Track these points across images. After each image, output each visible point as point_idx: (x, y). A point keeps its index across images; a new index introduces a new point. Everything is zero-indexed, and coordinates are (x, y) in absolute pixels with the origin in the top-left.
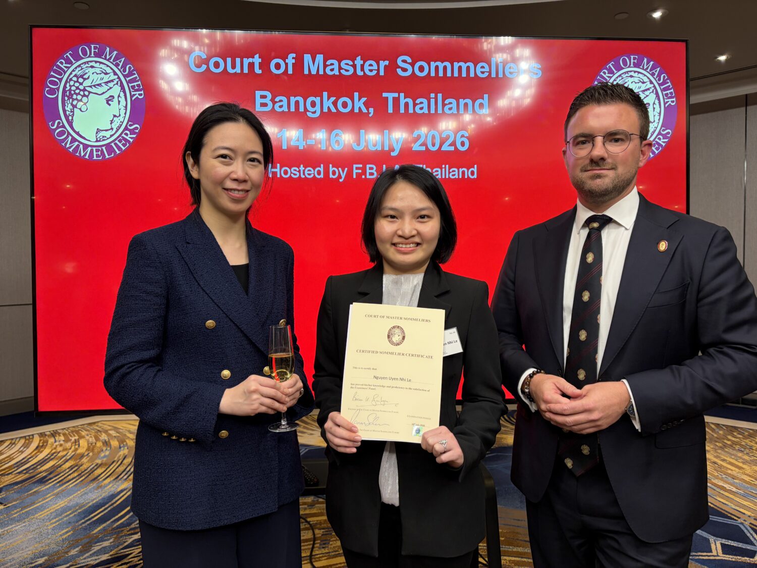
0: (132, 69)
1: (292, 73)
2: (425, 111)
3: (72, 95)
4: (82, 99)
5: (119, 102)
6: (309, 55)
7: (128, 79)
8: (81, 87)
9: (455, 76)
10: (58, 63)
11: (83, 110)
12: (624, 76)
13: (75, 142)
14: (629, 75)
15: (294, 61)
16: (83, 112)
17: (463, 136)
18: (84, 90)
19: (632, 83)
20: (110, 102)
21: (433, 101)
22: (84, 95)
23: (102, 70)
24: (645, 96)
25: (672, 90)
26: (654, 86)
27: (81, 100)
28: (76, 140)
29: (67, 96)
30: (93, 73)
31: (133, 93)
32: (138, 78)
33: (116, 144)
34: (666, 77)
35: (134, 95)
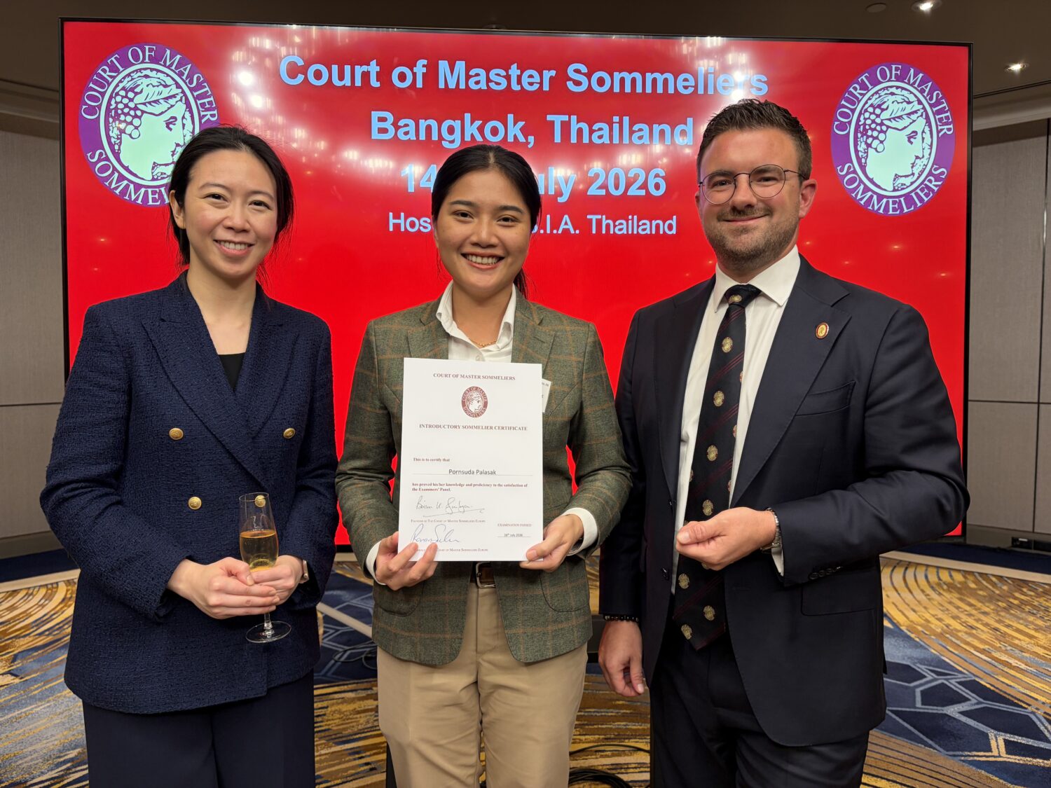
0: (202, 79)
1: (421, 87)
2: (606, 140)
3: (119, 115)
4: (132, 121)
5: (184, 125)
6: (446, 62)
7: (195, 94)
8: (132, 105)
9: (647, 92)
10: (100, 71)
11: (133, 136)
12: (882, 93)
13: (123, 181)
14: (888, 92)
15: (424, 70)
16: (134, 139)
17: (657, 176)
18: (136, 109)
19: (893, 102)
20: (171, 126)
21: (616, 127)
22: (136, 116)
23: (159, 80)
24: (911, 121)
25: (948, 114)
26: (924, 108)
27: (131, 123)
28: (124, 178)
29: (112, 117)
30: (147, 86)
31: (202, 113)
32: (210, 93)
34: (941, 96)
35: (204, 116)
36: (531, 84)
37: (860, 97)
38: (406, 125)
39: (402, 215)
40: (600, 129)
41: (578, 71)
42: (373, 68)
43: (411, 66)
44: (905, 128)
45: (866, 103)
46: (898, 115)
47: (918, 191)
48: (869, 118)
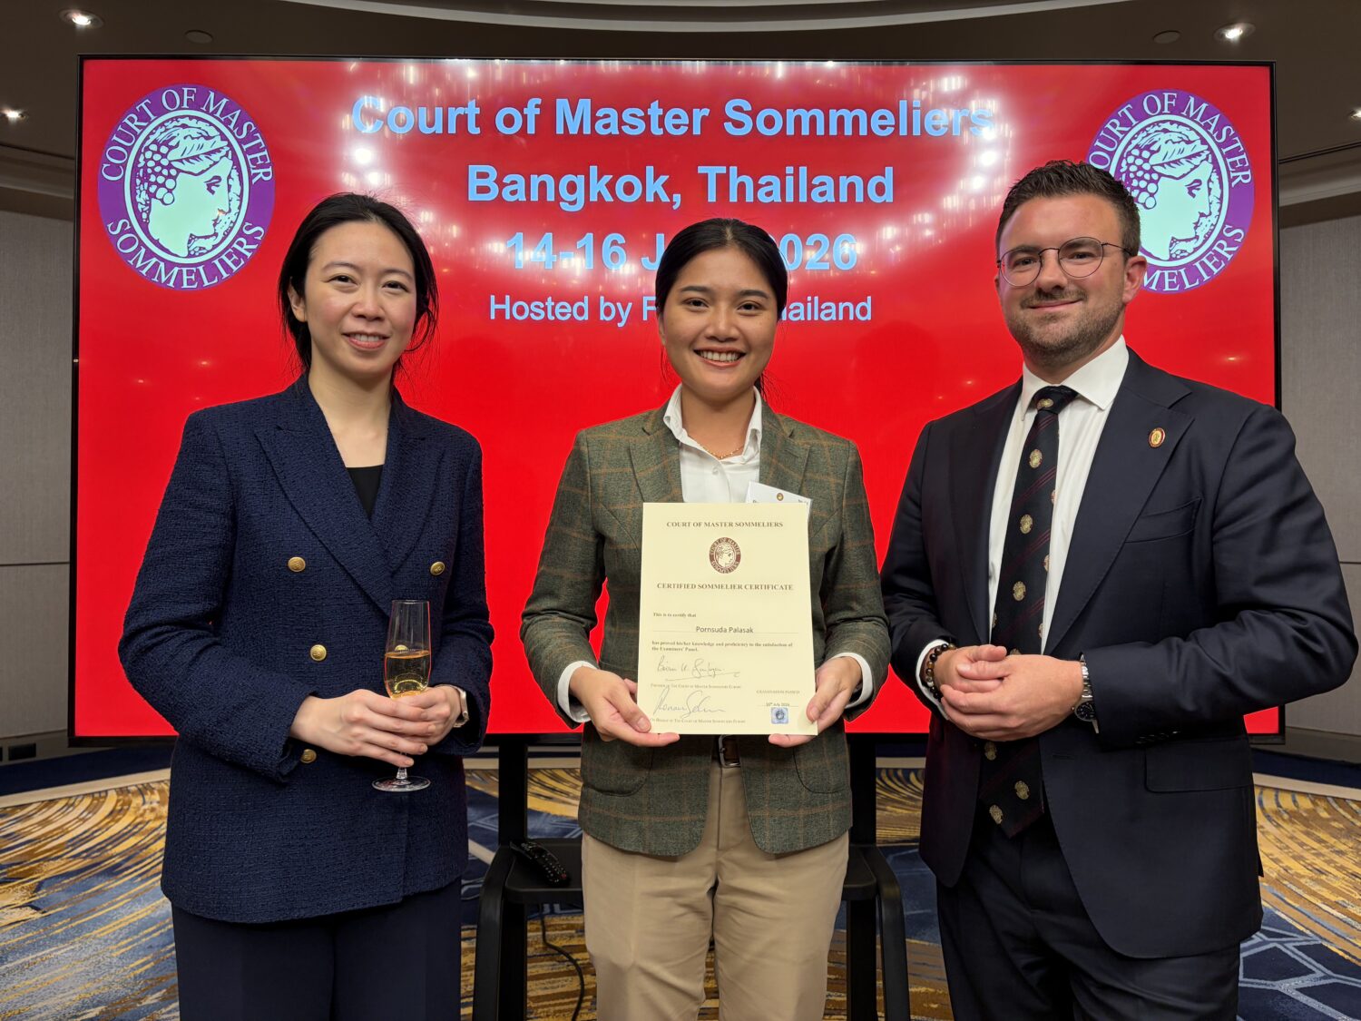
0: (254, 128)
1: (533, 132)
3: (148, 176)
4: (164, 183)
5: (229, 187)
6: (566, 101)
7: (245, 147)
8: (165, 162)
9: (831, 134)
10: (126, 121)
11: (166, 201)
12: (1151, 130)
13: (152, 257)
14: (1160, 129)
15: (538, 111)
16: (166, 205)
18: (170, 167)
19: (1166, 142)
20: (213, 188)
21: (790, 180)
22: (170, 176)
23: (200, 131)
24: (1193, 167)
25: (1244, 156)
26: (1210, 149)
27: (163, 185)
28: (153, 255)
29: (139, 177)
30: (185, 138)
31: (253, 172)
32: (263, 145)
33: (222, 262)
34: (1232, 132)
35: (256, 175)
36: (677, 127)
37: (1121, 136)
38: (514, 182)
39: (508, 297)
40: (769, 184)
41: (738, 109)
42: (472, 111)
43: (521, 106)
44: (1184, 176)
45: (1130, 143)
46: (1174, 158)
47: (1204, 259)
48: (1134, 164)
